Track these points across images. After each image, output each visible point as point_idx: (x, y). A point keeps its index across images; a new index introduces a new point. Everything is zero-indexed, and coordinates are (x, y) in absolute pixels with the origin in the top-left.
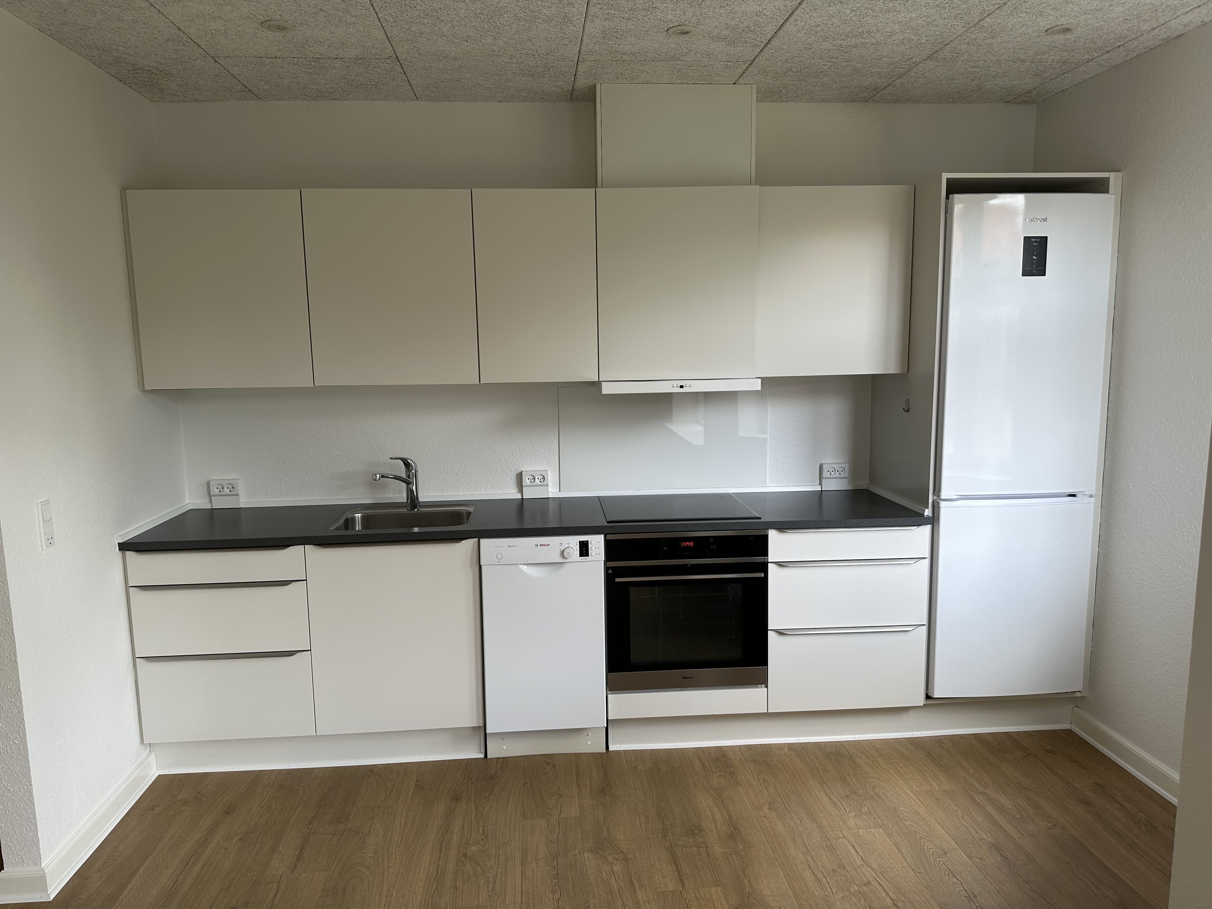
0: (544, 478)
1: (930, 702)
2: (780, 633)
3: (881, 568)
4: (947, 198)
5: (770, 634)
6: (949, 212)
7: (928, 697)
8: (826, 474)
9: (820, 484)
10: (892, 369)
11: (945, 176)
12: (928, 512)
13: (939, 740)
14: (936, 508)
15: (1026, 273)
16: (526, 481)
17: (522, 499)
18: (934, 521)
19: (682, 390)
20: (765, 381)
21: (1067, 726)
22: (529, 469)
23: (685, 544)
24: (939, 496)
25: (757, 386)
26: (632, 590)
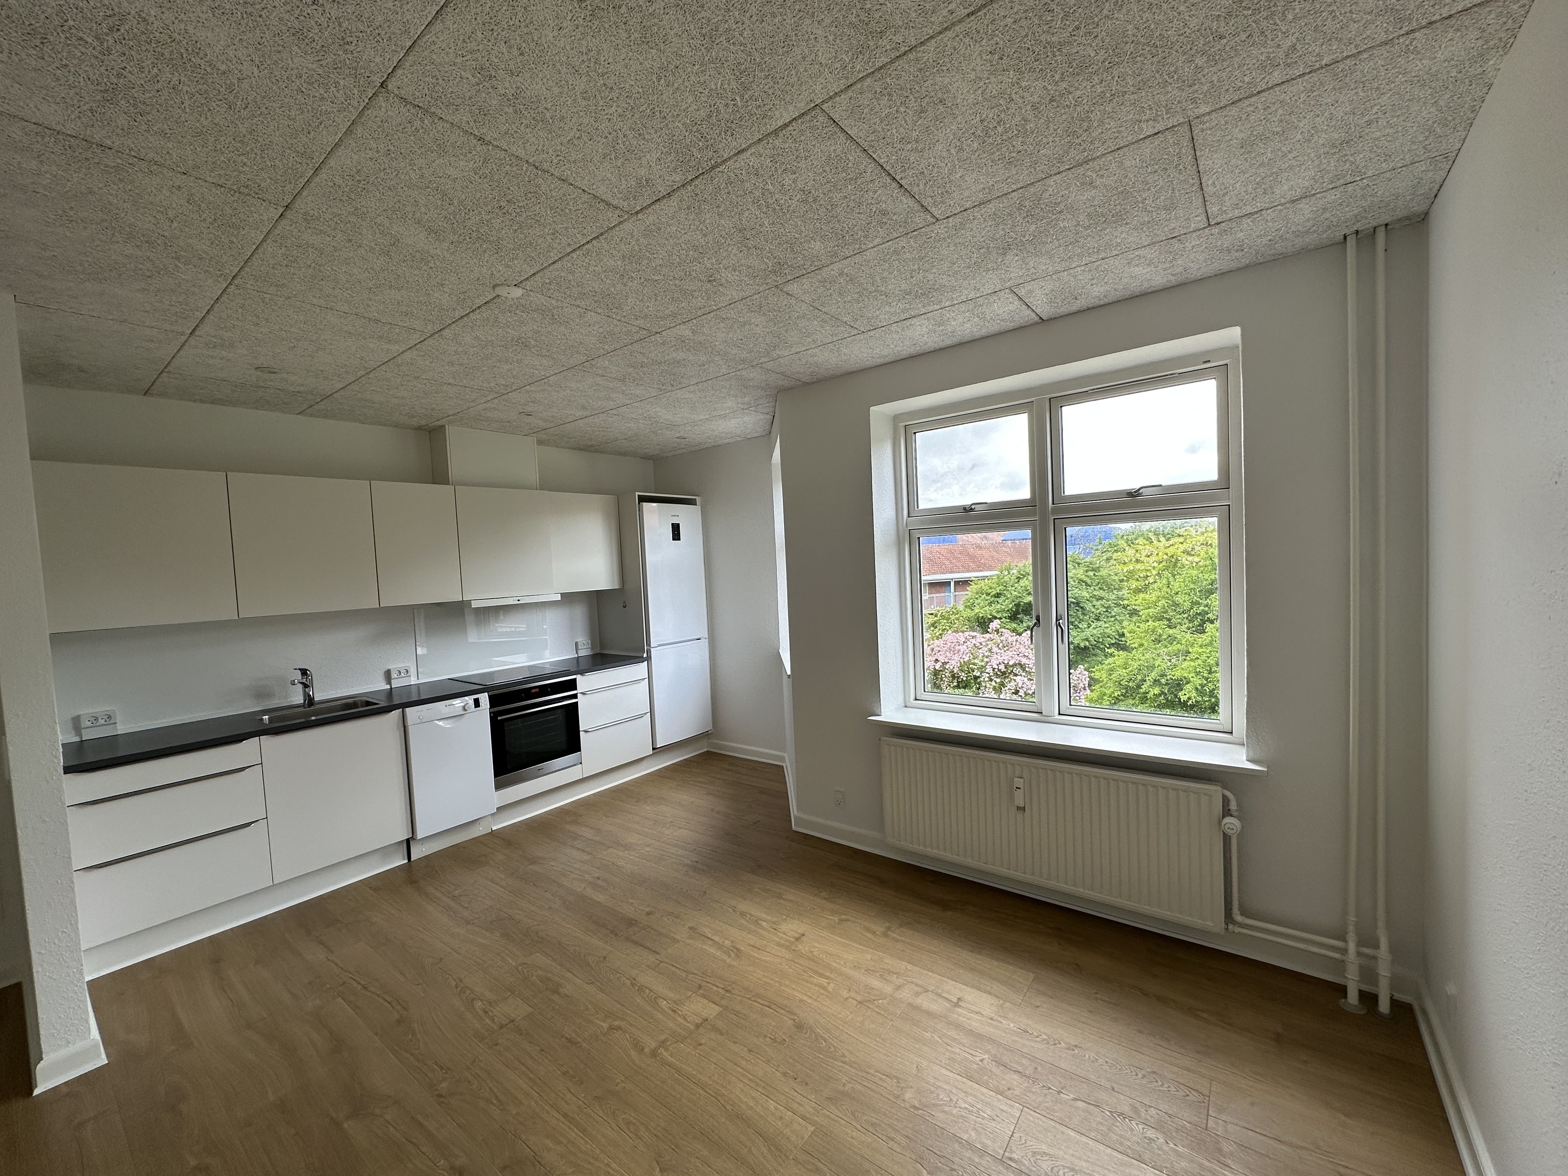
0: (407, 672)
1: (655, 751)
2: (586, 731)
3: (621, 689)
4: (639, 503)
5: (581, 733)
6: (641, 510)
7: (654, 749)
8: (580, 647)
9: (577, 653)
10: (616, 586)
11: (637, 494)
12: (645, 655)
13: (660, 770)
14: (649, 652)
15: (674, 539)
16: (394, 675)
17: (391, 688)
18: (649, 659)
19: (519, 602)
20: (563, 595)
21: (706, 750)
22: (394, 667)
23: (533, 691)
24: (650, 646)
25: (559, 598)
26: (506, 724)
